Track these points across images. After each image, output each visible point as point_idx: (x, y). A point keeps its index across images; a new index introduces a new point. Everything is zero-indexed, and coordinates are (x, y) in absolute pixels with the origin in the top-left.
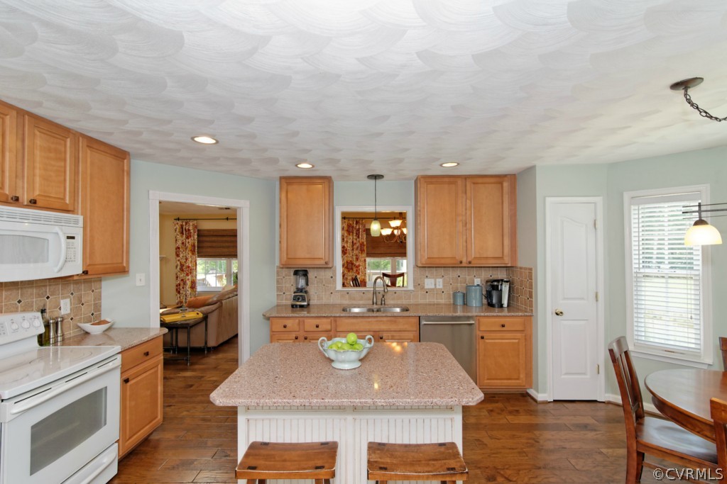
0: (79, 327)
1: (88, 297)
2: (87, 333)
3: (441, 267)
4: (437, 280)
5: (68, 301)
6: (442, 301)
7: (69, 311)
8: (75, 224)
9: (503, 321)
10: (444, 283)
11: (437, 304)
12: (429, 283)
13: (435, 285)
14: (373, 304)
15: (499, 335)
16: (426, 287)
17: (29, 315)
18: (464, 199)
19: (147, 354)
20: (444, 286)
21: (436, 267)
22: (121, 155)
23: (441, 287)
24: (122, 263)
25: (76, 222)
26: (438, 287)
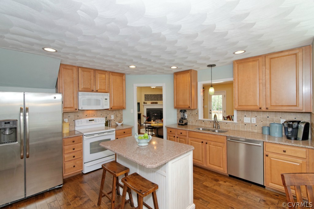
0: (116, 123)
1: (119, 115)
2: (117, 125)
3: (255, 111)
4: (252, 118)
5: (113, 116)
6: (256, 131)
7: (113, 118)
8: (107, 96)
9: (285, 148)
10: (257, 120)
11: (252, 132)
12: (247, 120)
13: (251, 121)
14: (214, 127)
15: (282, 157)
16: (245, 122)
17: (102, 118)
18: (264, 70)
19: (124, 132)
20: (257, 122)
21: (251, 111)
22: (122, 75)
23: (255, 122)
24: (123, 106)
25: (108, 95)
26: (252, 122)
